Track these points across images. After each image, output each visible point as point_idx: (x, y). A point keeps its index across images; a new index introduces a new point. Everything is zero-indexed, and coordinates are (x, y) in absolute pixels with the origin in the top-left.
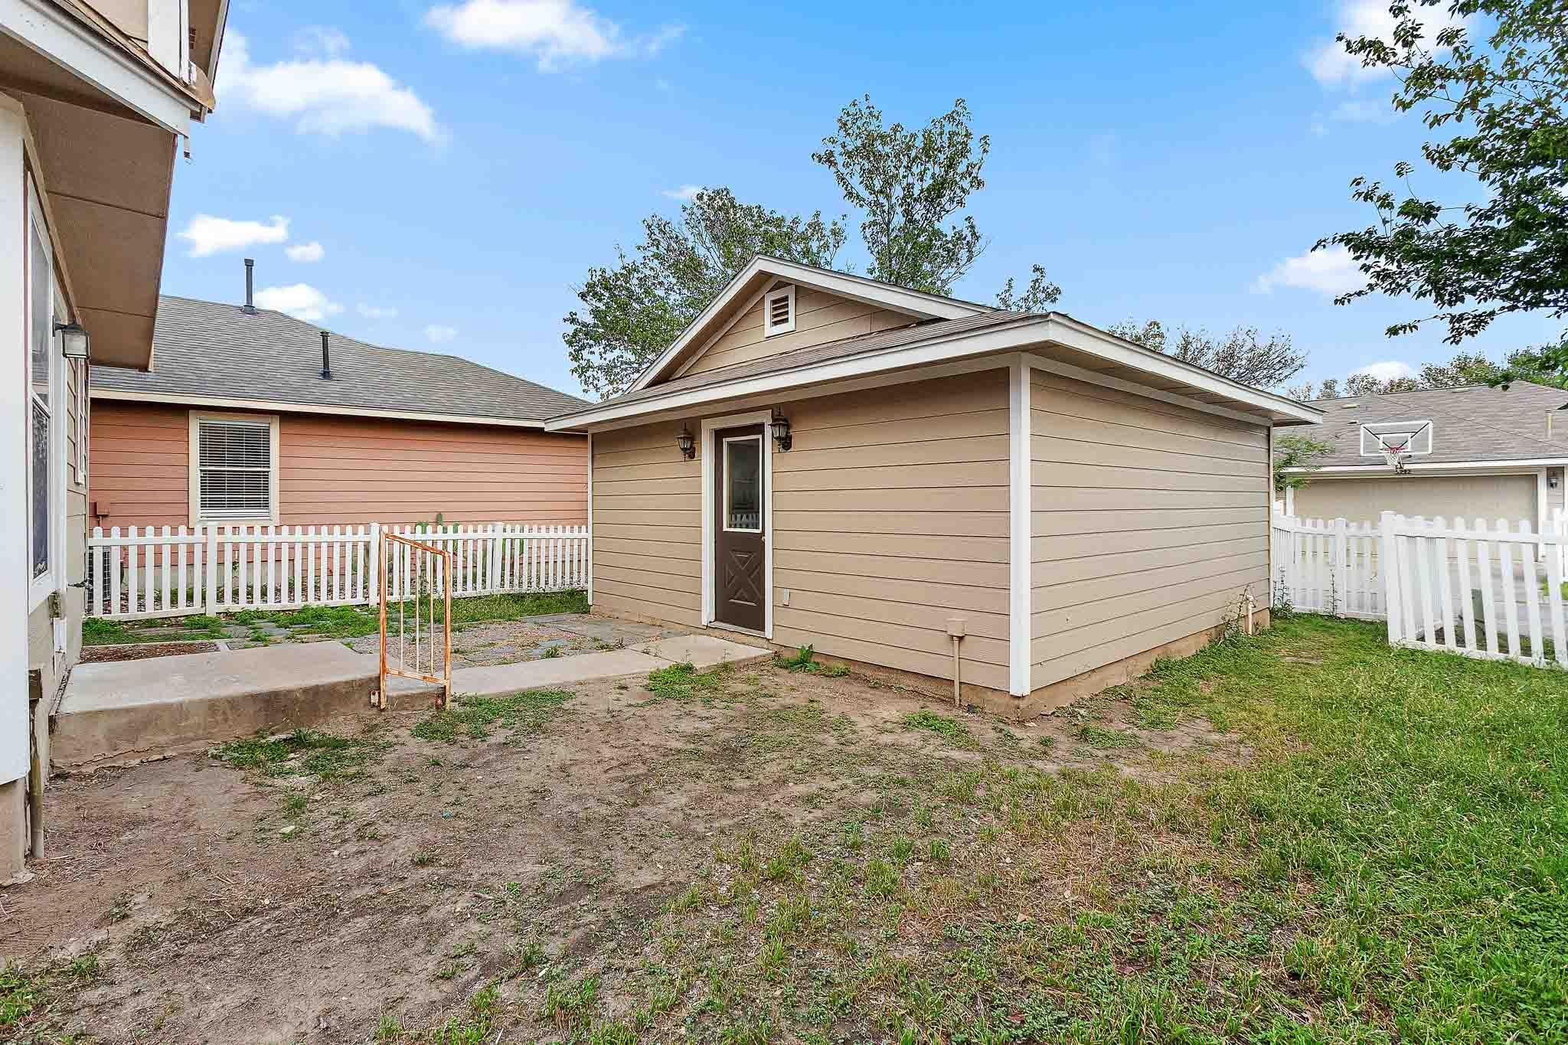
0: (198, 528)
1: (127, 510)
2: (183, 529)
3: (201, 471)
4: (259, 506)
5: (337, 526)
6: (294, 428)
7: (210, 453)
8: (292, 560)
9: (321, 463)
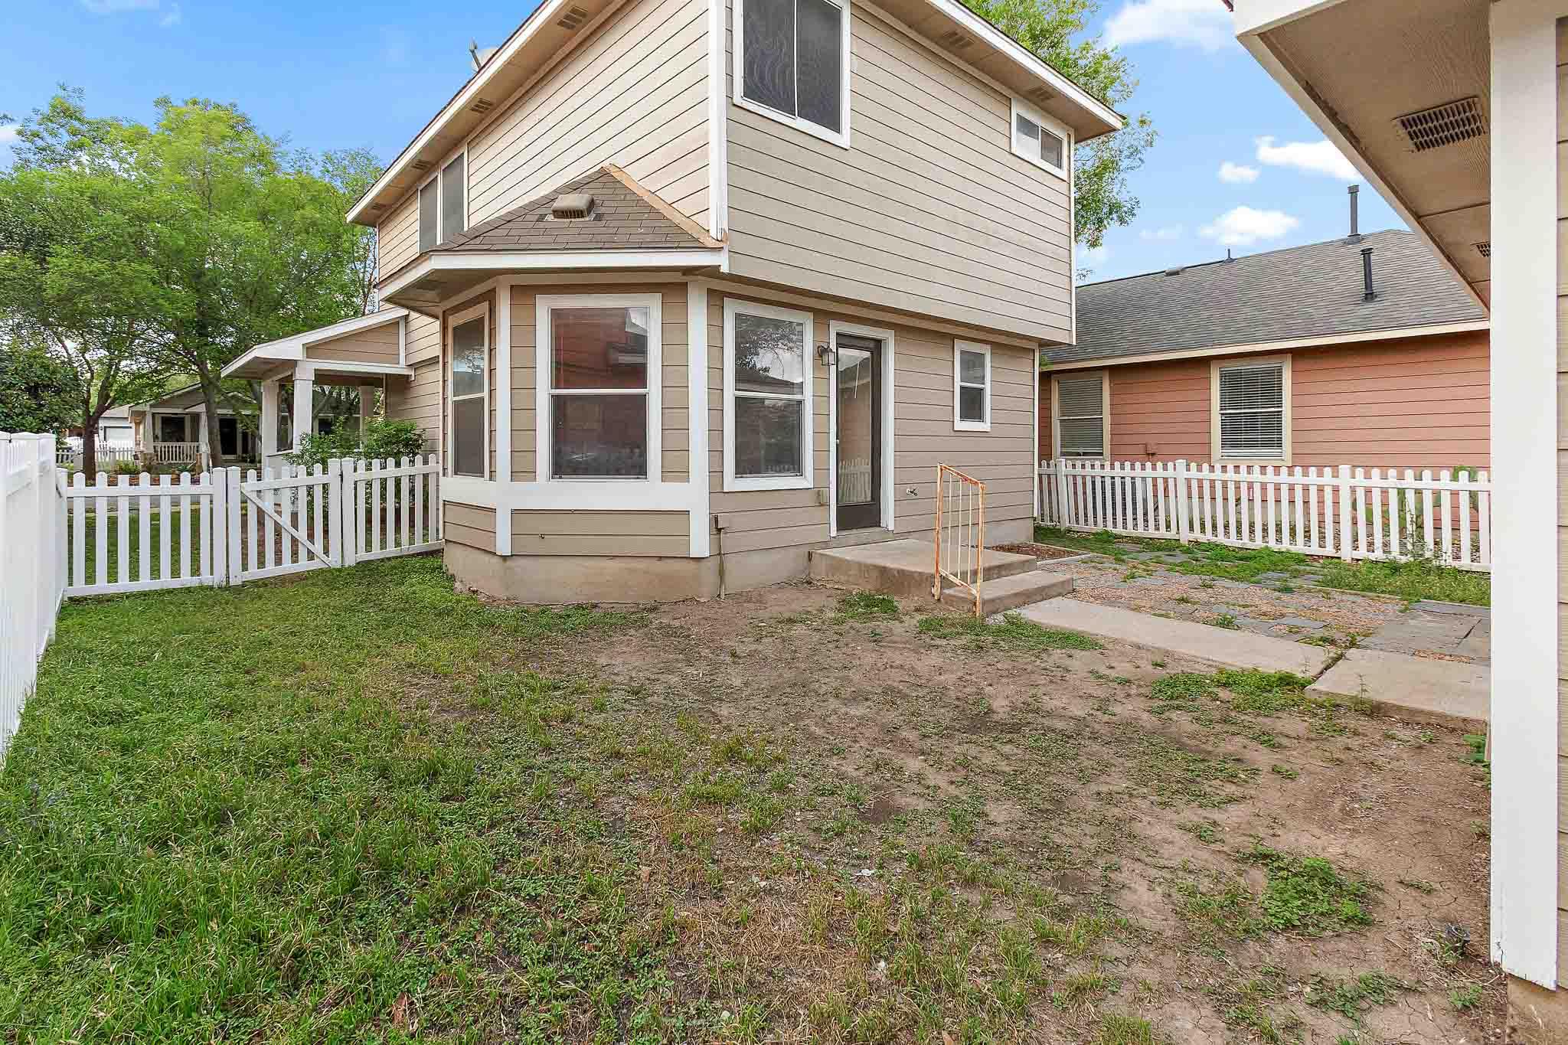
0: (1218, 467)
1: (1165, 450)
2: (1206, 466)
3: (1222, 414)
4: (1271, 446)
5: (1360, 469)
6: (1303, 365)
7: (1230, 397)
8: (1306, 503)
9: (1339, 399)
